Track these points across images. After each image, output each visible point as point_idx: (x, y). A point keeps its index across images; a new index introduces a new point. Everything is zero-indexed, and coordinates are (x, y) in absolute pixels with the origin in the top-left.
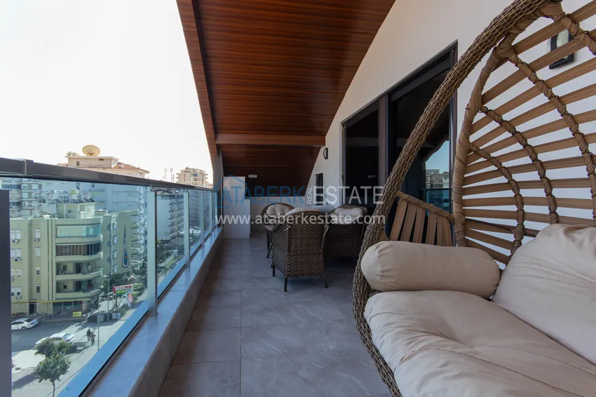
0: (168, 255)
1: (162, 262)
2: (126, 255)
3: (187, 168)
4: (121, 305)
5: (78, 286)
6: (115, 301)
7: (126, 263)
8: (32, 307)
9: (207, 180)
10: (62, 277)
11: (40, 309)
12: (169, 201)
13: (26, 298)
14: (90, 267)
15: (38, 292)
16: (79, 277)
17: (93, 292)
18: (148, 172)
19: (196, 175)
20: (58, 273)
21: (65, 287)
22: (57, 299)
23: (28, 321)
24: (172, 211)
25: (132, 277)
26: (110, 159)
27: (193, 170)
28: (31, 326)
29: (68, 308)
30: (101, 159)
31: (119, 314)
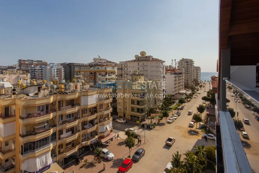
0: (174, 102)
1: (171, 106)
2: (155, 100)
3: (183, 59)
4: (153, 123)
5: (138, 110)
6: (151, 120)
7: (155, 104)
8: (124, 115)
9: (194, 65)
10: (133, 106)
11: (127, 117)
12: (174, 76)
13: (123, 111)
14: (142, 103)
15: (126, 109)
16: (139, 107)
17: (143, 114)
18: (165, 62)
19: (187, 62)
20: (132, 104)
21: (134, 110)
22: (131, 114)
23: (123, 120)
24: (175, 80)
25: (158, 110)
26: (150, 57)
27: (186, 59)
28: (124, 122)
29: (135, 118)
30: (146, 57)
31: (153, 127)
